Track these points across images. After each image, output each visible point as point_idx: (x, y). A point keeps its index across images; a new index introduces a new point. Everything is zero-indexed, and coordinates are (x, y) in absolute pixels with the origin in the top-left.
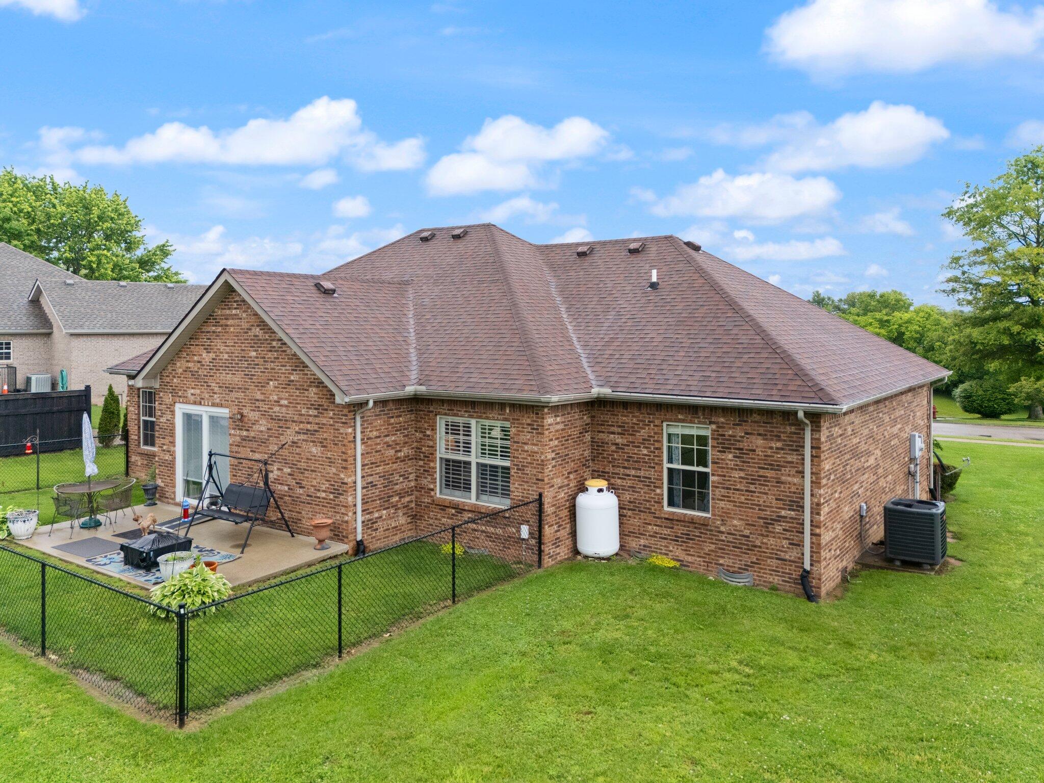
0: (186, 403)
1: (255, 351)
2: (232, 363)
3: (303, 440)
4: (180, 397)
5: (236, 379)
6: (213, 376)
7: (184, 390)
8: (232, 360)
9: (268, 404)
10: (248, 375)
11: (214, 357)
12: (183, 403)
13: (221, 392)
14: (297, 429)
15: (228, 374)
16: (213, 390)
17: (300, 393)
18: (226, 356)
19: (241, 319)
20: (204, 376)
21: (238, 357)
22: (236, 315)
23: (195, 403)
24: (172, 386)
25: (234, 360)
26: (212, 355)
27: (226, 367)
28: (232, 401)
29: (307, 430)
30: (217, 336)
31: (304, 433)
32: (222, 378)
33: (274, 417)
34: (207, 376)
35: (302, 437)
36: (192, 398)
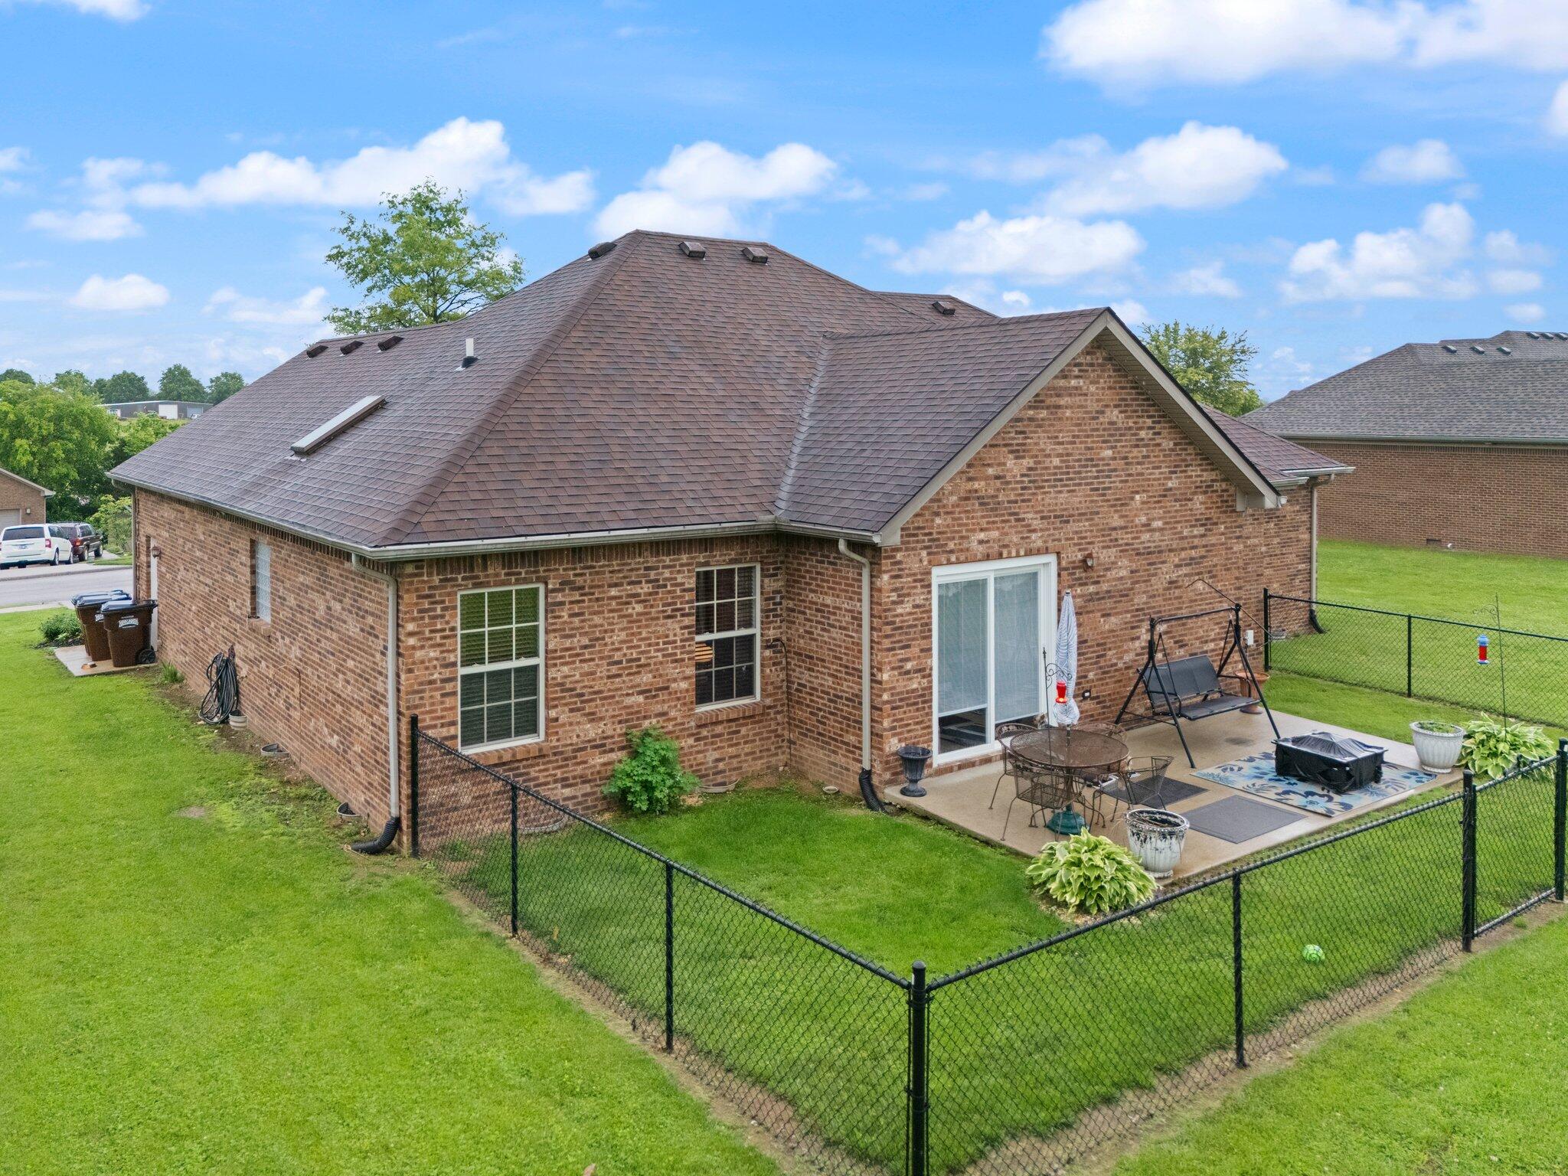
0: (966, 561)
1: (1112, 448)
2: (1068, 473)
3: (1186, 575)
4: (952, 552)
5: (1078, 499)
6: (1029, 500)
7: (962, 538)
8: (1067, 467)
9: (1132, 532)
10: (1097, 489)
11: (1032, 465)
12: (958, 562)
13: (1045, 525)
14: (1177, 560)
15: (1060, 492)
16: (1029, 525)
17: (1181, 506)
18: (1056, 461)
19: (1086, 395)
20: (1009, 502)
21: (1079, 460)
22: (1076, 388)
23: (987, 558)
24: (930, 534)
25: (1074, 467)
26: (1028, 462)
27: (1055, 480)
28: (1067, 539)
29: (1192, 559)
30: (1040, 426)
31: (1186, 565)
32: (1047, 501)
33: (1142, 551)
34: (1016, 502)
35: (1185, 570)
36: (981, 548)
